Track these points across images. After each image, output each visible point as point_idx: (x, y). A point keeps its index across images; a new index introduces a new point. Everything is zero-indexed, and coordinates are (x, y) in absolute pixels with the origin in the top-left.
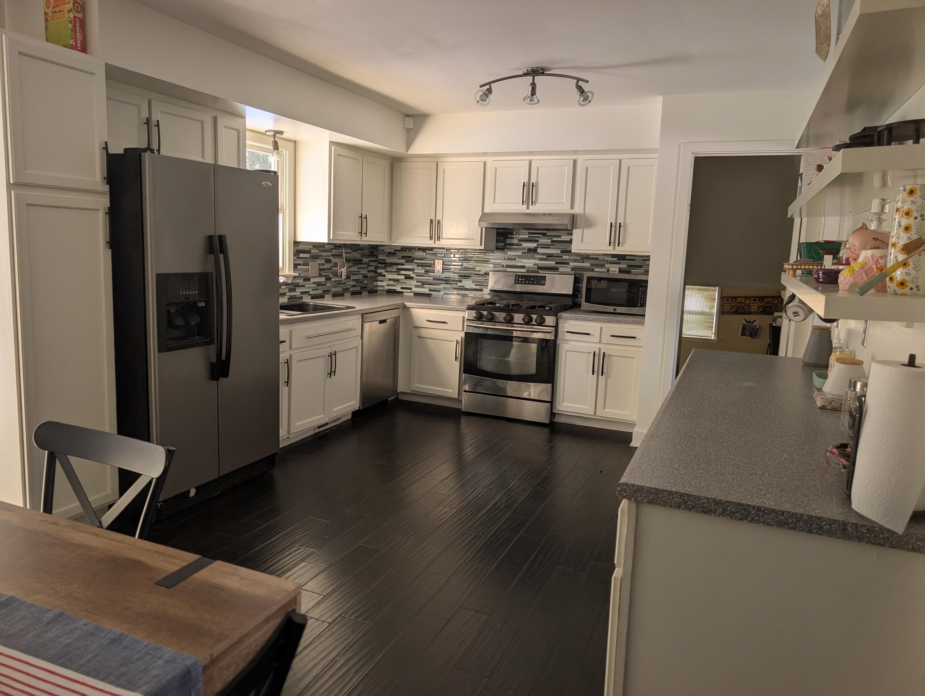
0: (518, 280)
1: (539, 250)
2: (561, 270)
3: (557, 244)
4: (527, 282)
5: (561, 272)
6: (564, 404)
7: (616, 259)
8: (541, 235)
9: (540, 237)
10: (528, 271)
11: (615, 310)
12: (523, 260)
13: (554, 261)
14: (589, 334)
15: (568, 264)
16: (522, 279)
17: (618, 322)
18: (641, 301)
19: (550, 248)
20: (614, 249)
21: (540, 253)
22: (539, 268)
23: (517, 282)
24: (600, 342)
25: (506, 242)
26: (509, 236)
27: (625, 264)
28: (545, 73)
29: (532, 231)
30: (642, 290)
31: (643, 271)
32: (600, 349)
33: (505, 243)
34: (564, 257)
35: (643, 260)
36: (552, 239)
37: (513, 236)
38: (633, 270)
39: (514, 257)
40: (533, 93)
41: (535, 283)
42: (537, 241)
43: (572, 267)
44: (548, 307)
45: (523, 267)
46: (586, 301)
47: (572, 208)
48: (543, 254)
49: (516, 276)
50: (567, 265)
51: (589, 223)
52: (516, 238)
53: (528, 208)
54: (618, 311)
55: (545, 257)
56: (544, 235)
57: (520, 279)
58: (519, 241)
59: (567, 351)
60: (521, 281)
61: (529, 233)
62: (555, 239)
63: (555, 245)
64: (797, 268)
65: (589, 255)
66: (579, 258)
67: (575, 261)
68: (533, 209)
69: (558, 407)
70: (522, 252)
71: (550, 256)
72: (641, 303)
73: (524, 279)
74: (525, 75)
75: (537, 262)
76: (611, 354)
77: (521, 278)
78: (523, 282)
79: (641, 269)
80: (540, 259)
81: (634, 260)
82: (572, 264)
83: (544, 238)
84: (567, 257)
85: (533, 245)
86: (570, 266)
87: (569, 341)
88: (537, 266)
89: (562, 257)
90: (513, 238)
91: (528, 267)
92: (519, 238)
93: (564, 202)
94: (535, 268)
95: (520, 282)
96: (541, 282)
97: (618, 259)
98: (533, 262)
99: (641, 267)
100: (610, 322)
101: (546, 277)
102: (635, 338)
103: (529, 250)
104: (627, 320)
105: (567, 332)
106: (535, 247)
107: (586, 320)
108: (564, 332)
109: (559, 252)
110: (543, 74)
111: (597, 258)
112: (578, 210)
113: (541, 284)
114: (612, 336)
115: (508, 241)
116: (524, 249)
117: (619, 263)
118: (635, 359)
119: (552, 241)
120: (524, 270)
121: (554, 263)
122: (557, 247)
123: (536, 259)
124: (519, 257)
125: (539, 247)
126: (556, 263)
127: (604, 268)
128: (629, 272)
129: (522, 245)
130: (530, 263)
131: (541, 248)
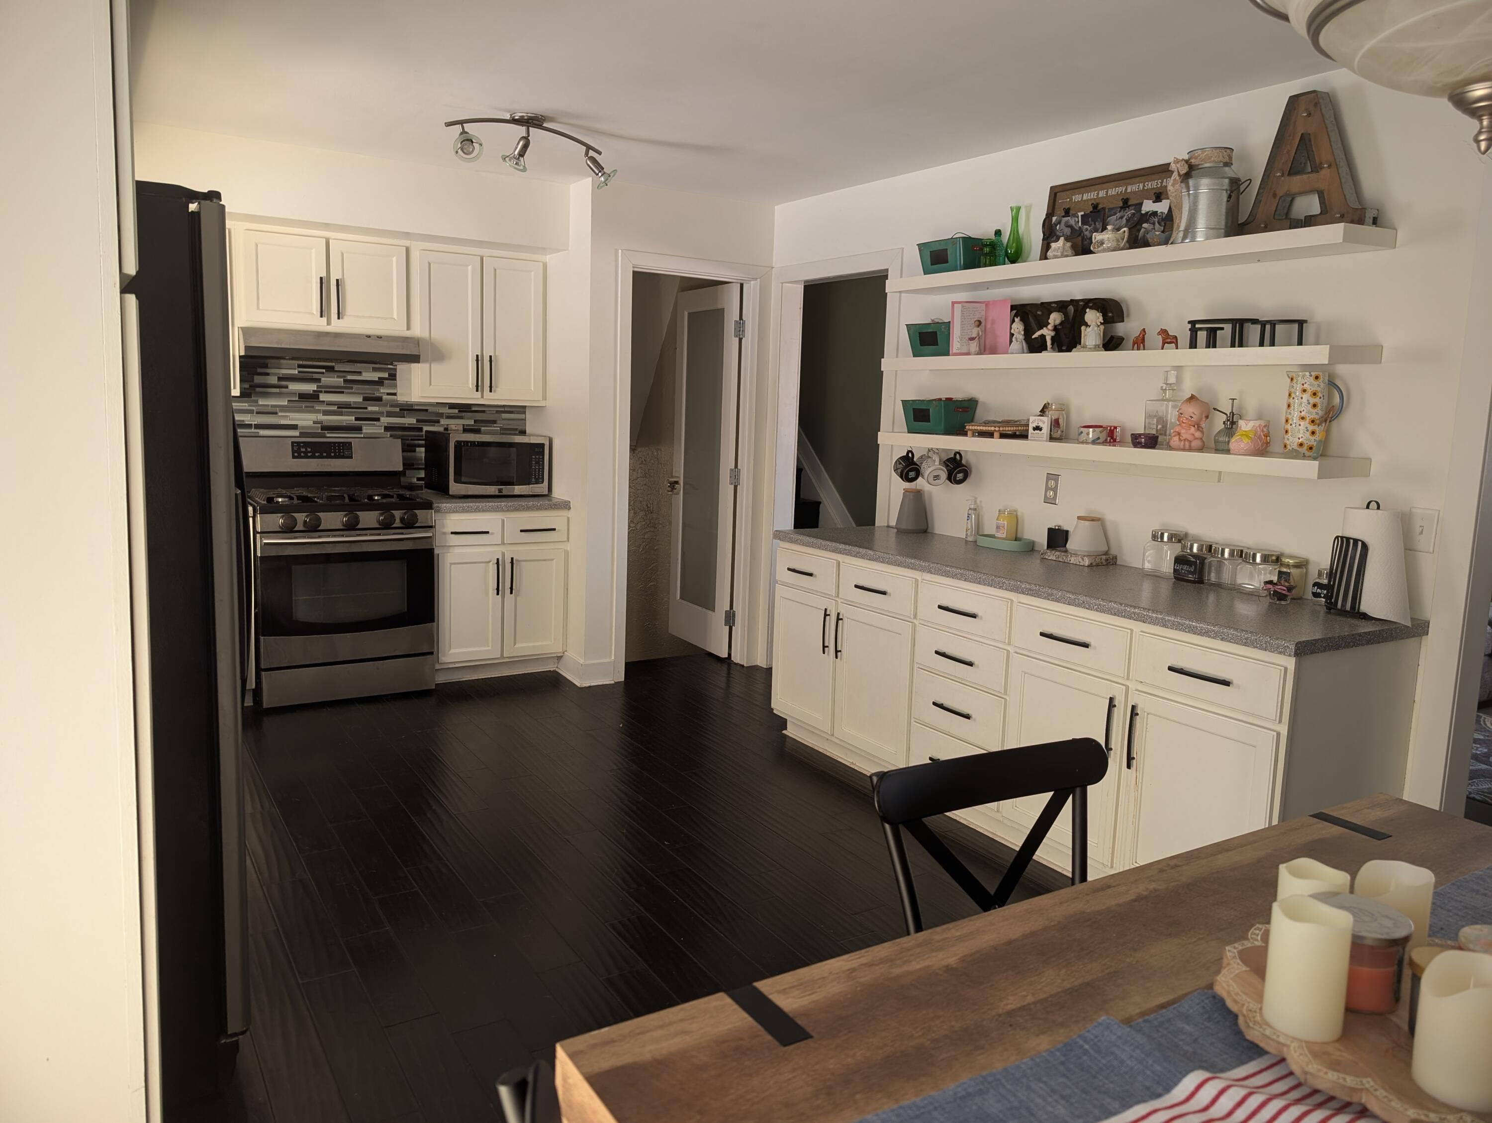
0: (299, 452)
1: (323, 397)
2: (366, 430)
3: (355, 386)
4: (317, 454)
5: (366, 433)
6: (452, 651)
7: (456, 411)
8: (324, 371)
9: (323, 373)
10: (302, 435)
11: (500, 491)
12: (292, 415)
13: (352, 416)
14: (488, 532)
15: (378, 420)
16: (306, 449)
17: (528, 509)
18: (535, 476)
19: (343, 392)
20: (482, 397)
21: (324, 402)
22: (324, 428)
23: (296, 454)
24: (503, 543)
25: (253, 381)
26: (259, 370)
27: (470, 419)
28: (544, 125)
29: (305, 363)
30: (536, 458)
31: (499, 428)
32: (503, 555)
33: (251, 383)
34: (370, 408)
35: (497, 412)
36: (345, 377)
37: (268, 371)
38: (483, 428)
39: (273, 410)
40: (522, 154)
41: (333, 454)
42: (319, 380)
43: (386, 425)
44: (378, 495)
45: (294, 427)
46: (456, 481)
47: (408, 328)
48: (330, 404)
49: (293, 443)
50: (375, 423)
51: (438, 354)
52: (275, 374)
53: (329, 323)
54: (505, 493)
55: (335, 408)
56: (330, 369)
57: (303, 450)
58: (280, 379)
59: (451, 564)
60: (306, 453)
61: (300, 366)
62: (349, 377)
63: (352, 388)
64: (995, 430)
65: (412, 405)
66: (398, 410)
67: (390, 414)
68: (337, 326)
69: (443, 658)
70: (289, 401)
71: (343, 407)
72: (535, 478)
73: (309, 450)
74: (514, 121)
75: (321, 417)
76: (520, 559)
77: (303, 447)
78: (309, 454)
79: (495, 425)
80: (326, 413)
81: (484, 412)
82: (385, 420)
83: (331, 374)
84: (376, 409)
85: (310, 387)
86: (381, 424)
87: (452, 548)
88: (320, 425)
89: (366, 408)
90: (268, 374)
91: (303, 427)
92: (279, 374)
93: (395, 316)
94: (317, 428)
95: (302, 454)
96: (343, 452)
97: (459, 411)
98: (314, 417)
99: (495, 422)
100: (517, 510)
101: (351, 443)
102: (554, 529)
103: (303, 396)
104: (541, 505)
105: (452, 533)
106: (314, 391)
107: (479, 511)
108: (445, 533)
109: (360, 399)
110: (540, 126)
111: (427, 410)
112: (418, 330)
113: (343, 457)
114: (522, 531)
115: (258, 379)
116: (292, 394)
117: (461, 418)
118: (555, 561)
119: (346, 381)
120: (296, 433)
121: (353, 418)
122: (357, 391)
123: (318, 411)
124: (283, 408)
125: (321, 392)
126: (357, 419)
127: (440, 426)
128: (478, 431)
129: (287, 387)
130: (306, 419)
131: (326, 392)
